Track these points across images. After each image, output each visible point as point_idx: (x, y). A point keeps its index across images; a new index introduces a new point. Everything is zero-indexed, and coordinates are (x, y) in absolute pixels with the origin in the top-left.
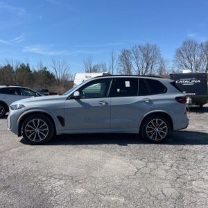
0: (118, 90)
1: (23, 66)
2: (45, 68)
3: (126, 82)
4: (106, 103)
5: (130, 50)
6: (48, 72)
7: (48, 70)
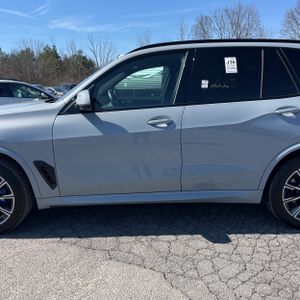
0: (205, 84)
1: (47, 50)
2: (80, 52)
3: (227, 60)
4: (170, 123)
5: (210, 15)
6: (84, 58)
7: (84, 55)
